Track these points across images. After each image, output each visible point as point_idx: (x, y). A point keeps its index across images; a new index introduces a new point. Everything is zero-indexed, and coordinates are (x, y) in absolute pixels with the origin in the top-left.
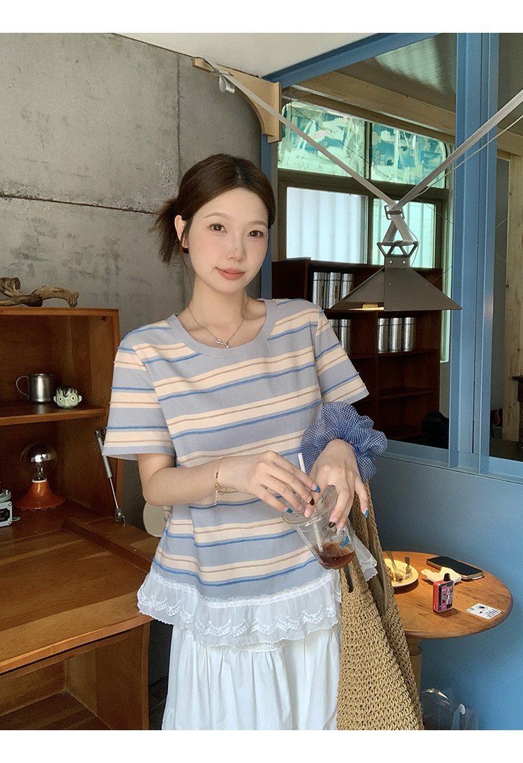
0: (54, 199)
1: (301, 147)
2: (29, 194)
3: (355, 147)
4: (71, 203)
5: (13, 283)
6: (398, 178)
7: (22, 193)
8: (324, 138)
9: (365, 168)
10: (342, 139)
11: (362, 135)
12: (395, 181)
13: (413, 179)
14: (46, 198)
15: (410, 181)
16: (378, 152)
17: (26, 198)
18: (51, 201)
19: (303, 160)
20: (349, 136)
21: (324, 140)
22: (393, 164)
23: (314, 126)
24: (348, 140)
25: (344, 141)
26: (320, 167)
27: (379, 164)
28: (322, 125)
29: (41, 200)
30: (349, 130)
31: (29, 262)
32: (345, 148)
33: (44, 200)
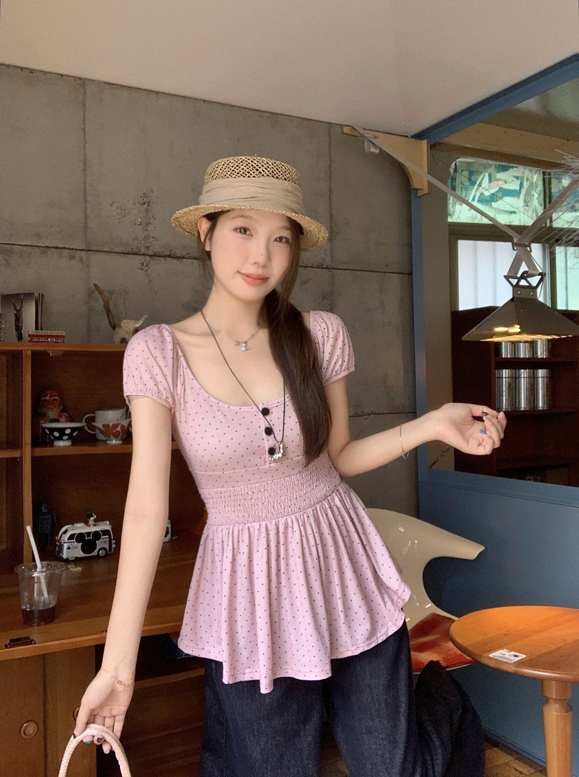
2: (197, 255)
3: (533, 195)
7: (192, 255)
8: (497, 189)
10: (518, 188)
11: (540, 183)
17: (195, 258)
20: (526, 185)
21: (498, 191)
24: (525, 190)
25: (520, 190)
28: (495, 176)
30: (525, 180)
32: (522, 196)
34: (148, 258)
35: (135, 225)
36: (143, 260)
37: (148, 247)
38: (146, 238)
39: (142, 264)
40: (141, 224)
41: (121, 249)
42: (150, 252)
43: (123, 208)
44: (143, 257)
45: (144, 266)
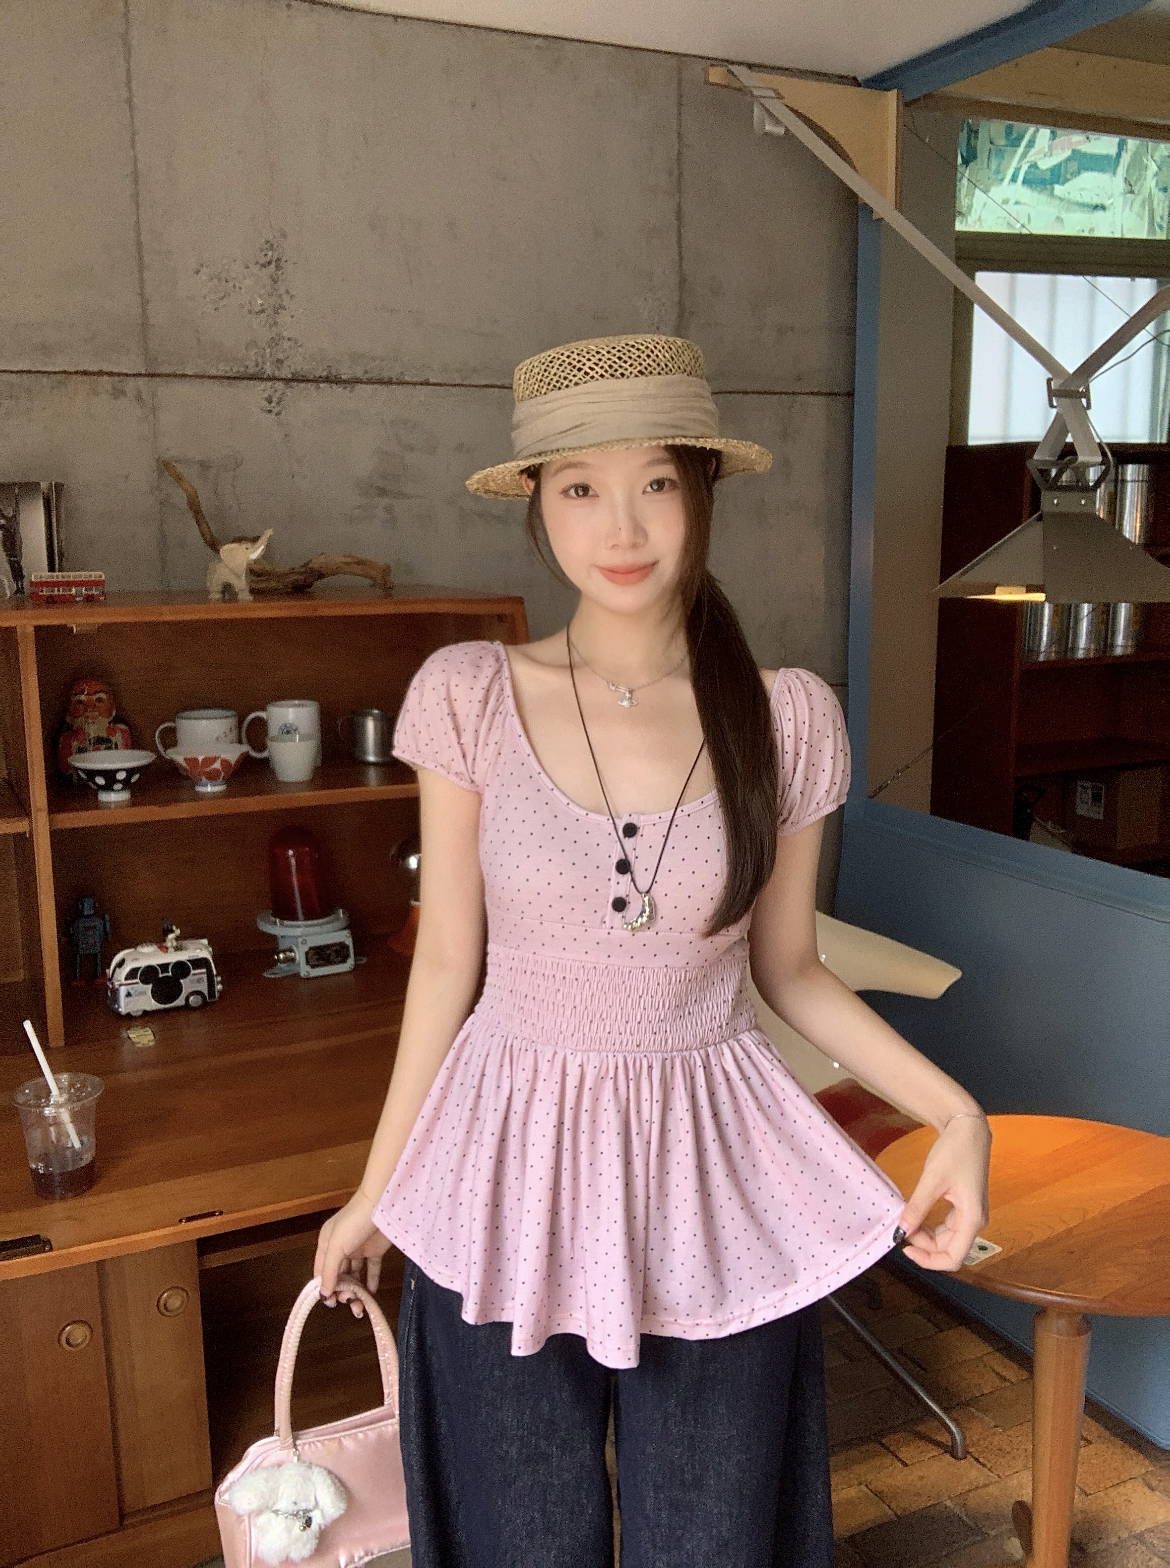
0: (432, 380)
1: (1014, 179)
2: (386, 375)
3: (1146, 168)
4: (463, 385)
7: (374, 374)
8: (1068, 153)
10: (1113, 151)
14: (415, 380)
17: (381, 382)
18: (427, 383)
21: (1068, 159)
24: (1130, 153)
25: (1119, 155)
26: (1059, 219)
29: (407, 383)
31: (386, 501)
32: (1121, 171)
33: (415, 384)
34: (280, 385)
35: (250, 312)
36: (270, 392)
37: (280, 361)
38: (275, 342)
39: (270, 402)
40: (263, 311)
41: (221, 369)
42: (286, 373)
43: (223, 275)
44: (270, 384)
45: (273, 405)
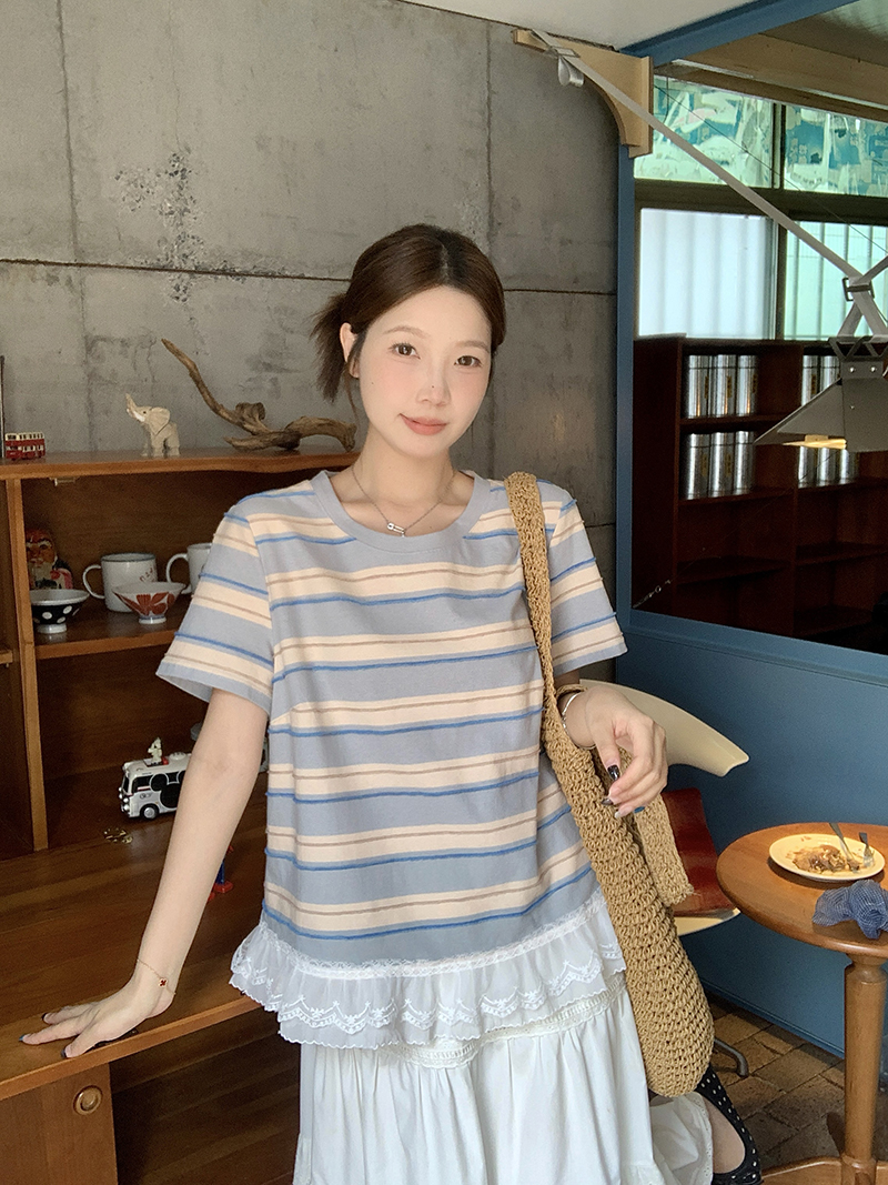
0: (306, 275)
2: (270, 269)
3: (756, 134)
5: (255, 411)
6: (830, 184)
7: (262, 269)
8: (702, 122)
9: (773, 170)
10: (733, 121)
11: (769, 114)
12: (823, 189)
13: (855, 184)
14: (293, 274)
15: (850, 189)
16: (795, 141)
17: (266, 275)
18: (303, 278)
19: (668, 161)
20: (746, 115)
21: (702, 126)
22: (821, 160)
23: (686, 103)
24: (745, 123)
25: (737, 124)
26: (697, 172)
27: (797, 162)
28: (700, 100)
29: (287, 277)
30: (745, 106)
32: (739, 136)
33: (293, 278)
34: (186, 276)
35: (161, 213)
36: (178, 281)
37: (185, 256)
38: (181, 239)
39: (178, 290)
40: (172, 213)
41: (139, 261)
42: (191, 266)
43: (139, 182)
44: (178, 274)
45: (181, 292)
